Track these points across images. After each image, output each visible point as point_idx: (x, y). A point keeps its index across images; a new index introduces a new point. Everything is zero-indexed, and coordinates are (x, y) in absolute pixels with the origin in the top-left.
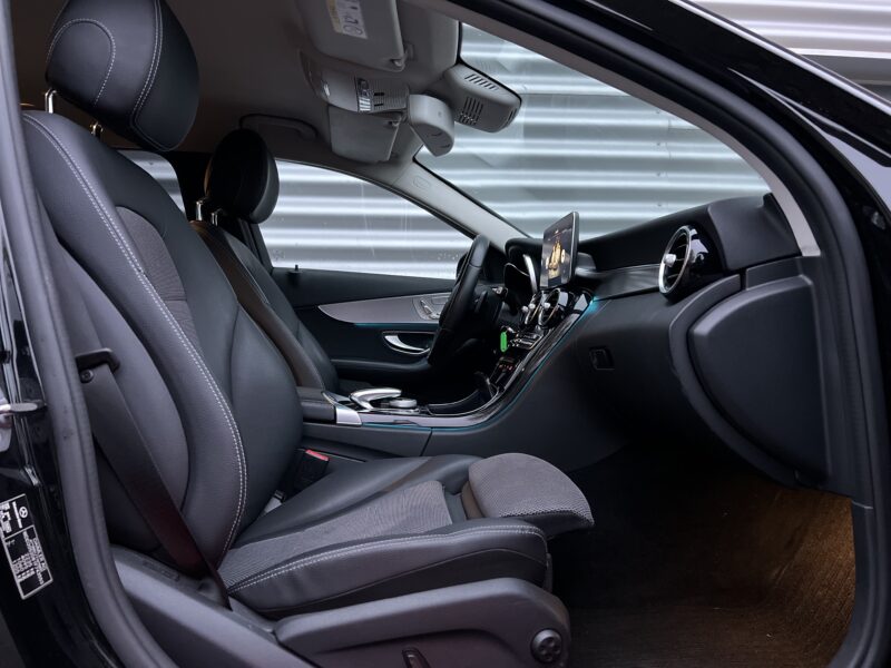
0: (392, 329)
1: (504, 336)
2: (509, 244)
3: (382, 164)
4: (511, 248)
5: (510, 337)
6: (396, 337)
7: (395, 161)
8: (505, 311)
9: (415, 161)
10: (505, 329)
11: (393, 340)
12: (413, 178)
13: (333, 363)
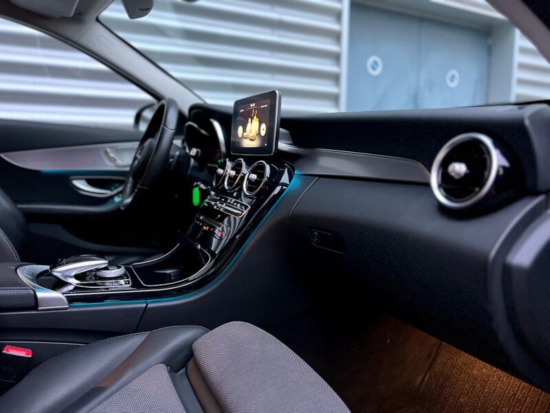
0: (80, 175)
1: (196, 193)
2: (192, 108)
3: (65, 20)
4: (193, 111)
5: (204, 194)
6: (84, 182)
7: (79, 18)
8: (194, 168)
9: (97, 20)
10: (197, 186)
11: (81, 185)
12: (97, 37)
13: (20, 209)
